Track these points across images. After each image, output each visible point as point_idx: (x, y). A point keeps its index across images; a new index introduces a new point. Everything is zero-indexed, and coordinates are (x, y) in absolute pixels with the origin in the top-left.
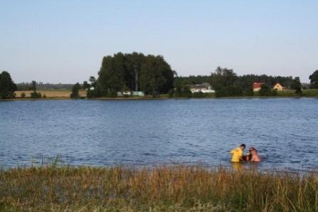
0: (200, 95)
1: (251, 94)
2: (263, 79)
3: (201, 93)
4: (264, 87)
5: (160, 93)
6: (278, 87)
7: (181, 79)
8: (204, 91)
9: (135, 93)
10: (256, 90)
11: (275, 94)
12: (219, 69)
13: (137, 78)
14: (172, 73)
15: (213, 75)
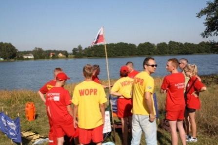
0: (28, 59)
1: (48, 58)
2: (55, 51)
3: (28, 58)
4: (55, 54)
5: (11, 58)
6: (60, 55)
7: (19, 52)
8: (29, 57)
10: (51, 56)
11: (58, 58)
12: (36, 48)
14: (16, 50)
15: (33, 51)
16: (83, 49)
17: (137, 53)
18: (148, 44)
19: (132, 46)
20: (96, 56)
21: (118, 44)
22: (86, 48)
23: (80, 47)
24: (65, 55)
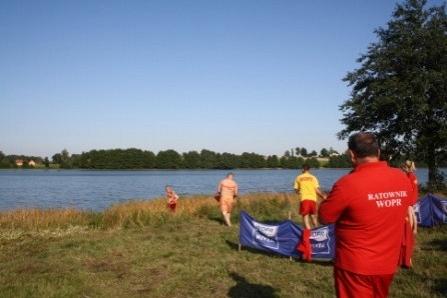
6: (32, 163)
16: (70, 155)
17: (155, 165)
19: (148, 154)
20: (93, 167)
21: (129, 150)
22: (74, 156)
23: (65, 153)
24: (43, 163)
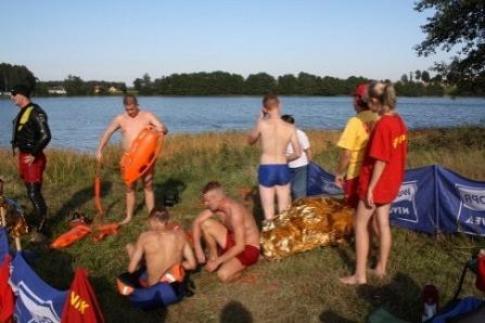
0: (56, 95)
1: (92, 94)
2: (103, 83)
3: (56, 93)
4: (102, 89)
6: (113, 89)
7: (40, 83)
8: (58, 92)
9: (6, 94)
10: (97, 91)
11: (109, 94)
12: (70, 77)
13: (6, 82)
14: (34, 79)
15: (66, 81)
16: (152, 80)
17: (244, 90)
18: (263, 76)
19: (237, 78)
20: (175, 93)
21: (214, 73)
22: (157, 80)
23: (147, 78)
24: (121, 89)
